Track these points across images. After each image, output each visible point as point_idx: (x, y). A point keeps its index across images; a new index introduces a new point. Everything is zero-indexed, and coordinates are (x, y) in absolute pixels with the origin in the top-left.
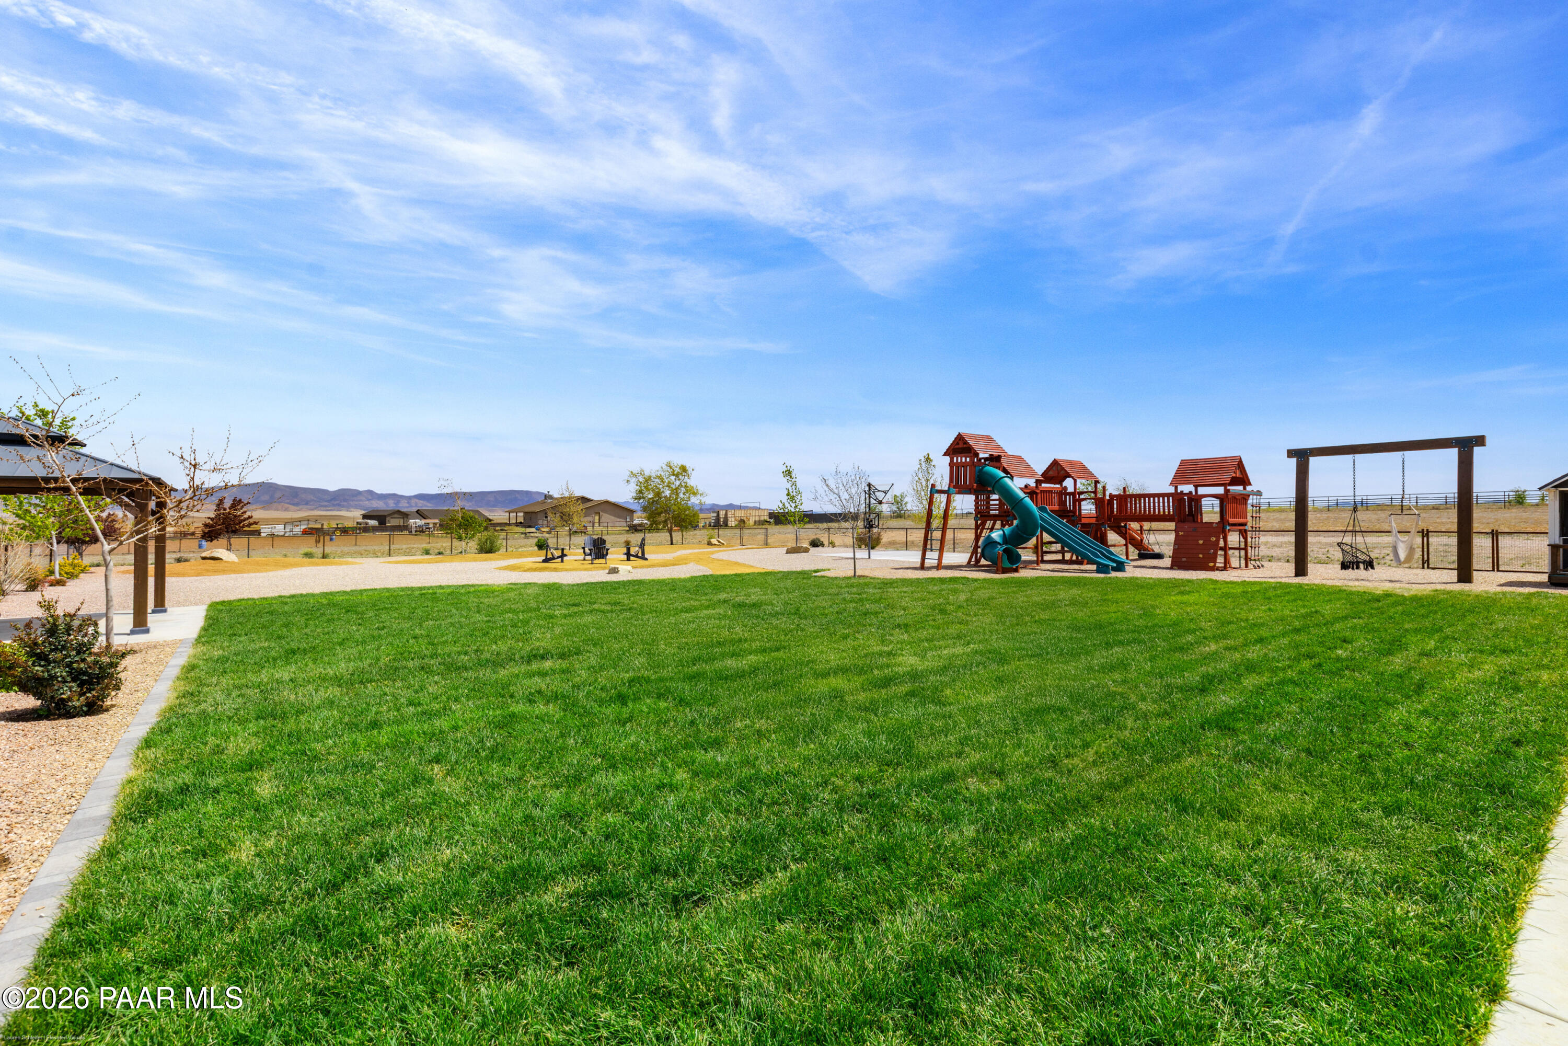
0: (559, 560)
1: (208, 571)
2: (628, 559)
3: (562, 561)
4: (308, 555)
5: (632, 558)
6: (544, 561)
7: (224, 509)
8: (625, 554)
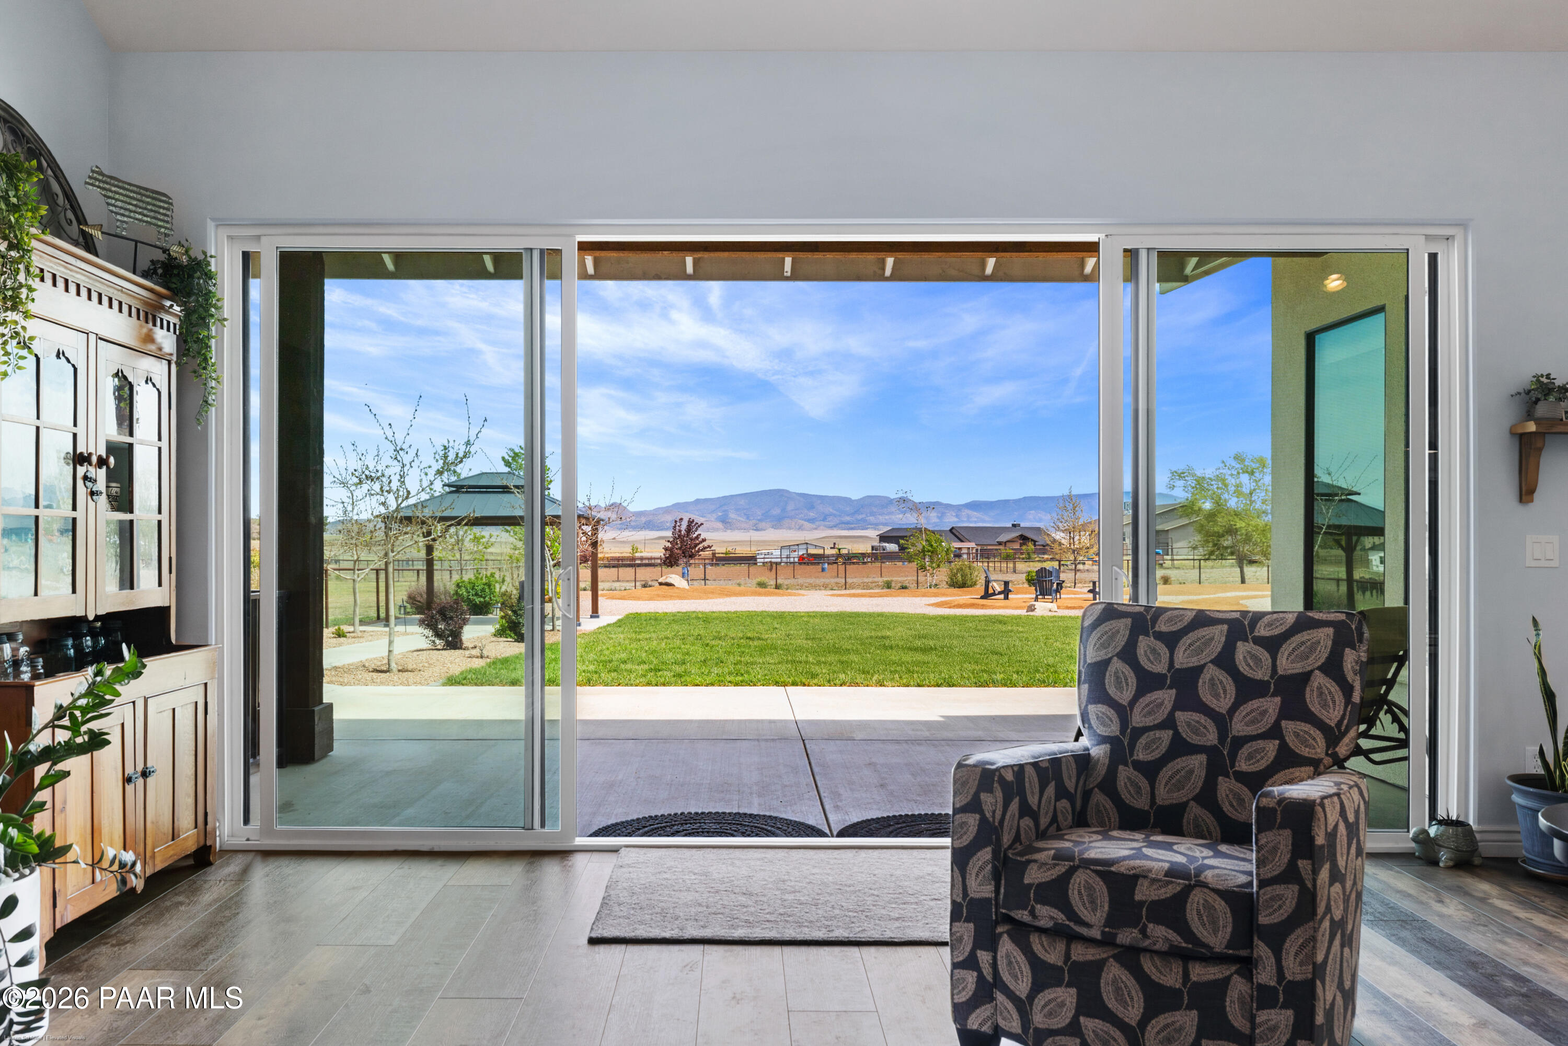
0: (1002, 596)
1: (658, 596)
3: (1006, 598)
4: (762, 585)
6: (982, 598)
7: (680, 531)
8: (1090, 591)
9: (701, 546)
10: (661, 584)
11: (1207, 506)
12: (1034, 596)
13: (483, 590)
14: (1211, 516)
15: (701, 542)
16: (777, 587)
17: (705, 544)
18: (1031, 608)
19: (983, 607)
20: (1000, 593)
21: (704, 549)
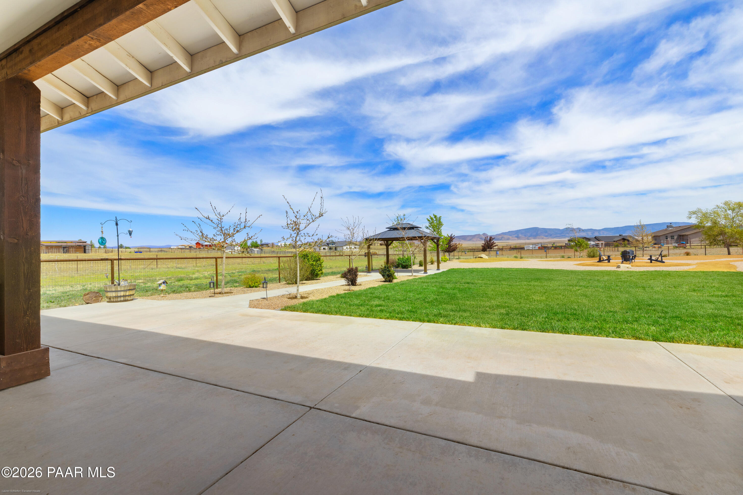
0: (607, 261)
1: (476, 261)
2: (651, 262)
3: (609, 262)
4: (516, 257)
5: (653, 261)
6: (598, 262)
7: (487, 240)
8: (649, 259)
9: (494, 245)
10: (479, 257)
11: (709, 224)
12: (621, 261)
13: (406, 261)
14: (710, 228)
15: (494, 244)
16: (521, 258)
17: (496, 244)
18: (618, 267)
19: (597, 266)
20: (606, 260)
21: (495, 246)
